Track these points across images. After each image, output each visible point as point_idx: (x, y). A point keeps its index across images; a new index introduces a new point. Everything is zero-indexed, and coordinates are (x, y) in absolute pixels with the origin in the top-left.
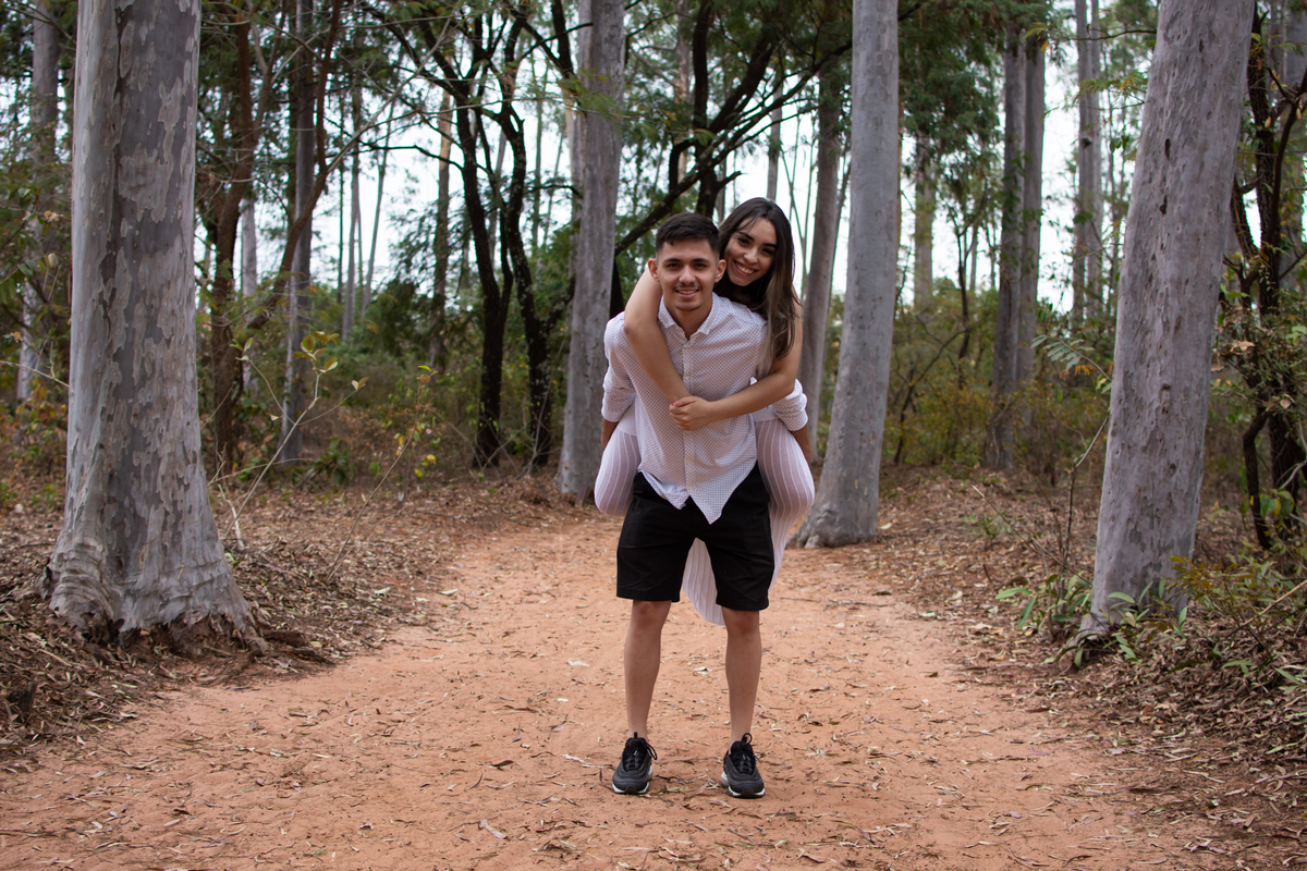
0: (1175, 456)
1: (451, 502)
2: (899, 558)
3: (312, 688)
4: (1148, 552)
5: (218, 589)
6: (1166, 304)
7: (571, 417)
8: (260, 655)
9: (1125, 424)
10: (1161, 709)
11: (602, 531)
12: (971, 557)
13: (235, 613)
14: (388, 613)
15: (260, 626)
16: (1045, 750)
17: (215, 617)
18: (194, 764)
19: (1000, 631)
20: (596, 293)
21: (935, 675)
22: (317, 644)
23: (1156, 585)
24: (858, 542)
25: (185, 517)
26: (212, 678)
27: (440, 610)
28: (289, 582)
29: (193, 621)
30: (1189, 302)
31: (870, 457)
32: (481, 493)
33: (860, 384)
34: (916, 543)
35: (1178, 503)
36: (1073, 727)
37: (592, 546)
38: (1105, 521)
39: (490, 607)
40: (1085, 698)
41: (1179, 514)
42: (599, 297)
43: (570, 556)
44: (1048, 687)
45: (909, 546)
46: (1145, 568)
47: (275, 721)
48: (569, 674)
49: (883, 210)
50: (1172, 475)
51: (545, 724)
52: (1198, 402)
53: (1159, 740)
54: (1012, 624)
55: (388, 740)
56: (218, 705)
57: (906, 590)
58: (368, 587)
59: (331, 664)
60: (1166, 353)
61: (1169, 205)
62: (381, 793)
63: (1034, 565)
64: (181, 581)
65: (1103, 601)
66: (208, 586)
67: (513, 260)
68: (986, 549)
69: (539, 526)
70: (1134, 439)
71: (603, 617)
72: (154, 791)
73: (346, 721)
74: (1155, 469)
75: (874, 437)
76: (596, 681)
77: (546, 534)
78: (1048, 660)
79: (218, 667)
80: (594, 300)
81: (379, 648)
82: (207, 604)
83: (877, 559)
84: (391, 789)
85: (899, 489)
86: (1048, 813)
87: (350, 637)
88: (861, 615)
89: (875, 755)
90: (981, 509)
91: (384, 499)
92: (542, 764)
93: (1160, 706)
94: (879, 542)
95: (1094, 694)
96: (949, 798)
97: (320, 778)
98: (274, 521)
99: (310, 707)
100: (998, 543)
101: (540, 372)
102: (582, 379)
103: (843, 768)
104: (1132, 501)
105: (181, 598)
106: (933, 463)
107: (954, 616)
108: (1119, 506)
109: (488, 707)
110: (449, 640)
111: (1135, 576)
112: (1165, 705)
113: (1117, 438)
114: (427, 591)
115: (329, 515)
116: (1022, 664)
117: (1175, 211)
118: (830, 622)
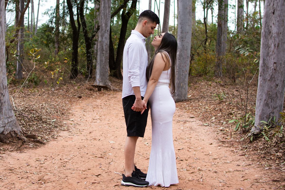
0: (278, 82)
1: (67, 91)
2: (195, 106)
3: (40, 151)
4: (271, 109)
5: (13, 124)
6: (275, 40)
7: (99, 65)
8: (25, 142)
9: (264, 73)
10: (277, 155)
11: (109, 98)
12: (215, 106)
13: (18, 130)
14: (56, 127)
15: (24, 134)
16: (246, 168)
17: (12, 132)
18: (14, 177)
19: (227, 130)
20: (106, 30)
21: (211, 144)
22: (40, 138)
23: (273, 118)
24: (182, 101)
25: (4, 104)
26: (13, 149)
27: (70, 125)
28: (29, 119)
29: (6, 133)
30: (281, 39)
31: (185, 77)
32: (75, 88)
33: (182, 56)
34: (199, 101)
35: (279, 95)
36: (253, 160)
37: (108, 103)
38: (258, 100)
39: (84, 124)
40: (255, 151)
41: (279, 98)
42: (106, 31)
43: (103, 107)
44: (244, 148)
45: (197, 102)
46: (270, 113)
47: (33, 163)
48: (110, 146)
49: (188, 8)
50: (277, 87)
51: (107, 162)
52: (284, 67)
53: (278, 165)
54: (230, 127)
55: (65, 168)
56: (16, 158)
57: (198, 116)
58: (50, 119)
59: (44, 144)
60: (275, 53)
61: (275, 12)
62: (67, 185)
63: (234, 108)
64: (3, 122)
65: (258, 123)
66: (10, 123)
67: (81, 21)
68: (219, 103)
69: (92, 97)
70: (266, 77)
71: (115, 127)
72: (5, 186)
73: (52, 162)
74: (272, 86)
75: (186, 71)
76: (118, 148)
77: (94, 100)
78: (242, 139)
79: (14, 146)
80: (105, 32)
81: (56, 138)
82: (10, 128)
83: (189, 106)
84: (70, 184)
85: (192, 84)
86: (251, 188)
87: (48, 135)
88: (187, 125)
89: (199, 170)
90: (216, 91)
91: (49, 90)
92: (109, 175)
93: (277, 154)
94: (188, 101)
95: (257, 150)
96: (223, 184)
97: (49, 181)
98: (19, 98)
99: (41, 158)
100: (223, 102)
101: (89, 52)
102: (102, 55)
103: (192, 174)
104: (266, 95)
105: (3, 127)
106: (200, 76)
107: (213, 125)
108: (262, 96)
109: (90, 157)
110: (75, 135)
111: (267, 116)
112: (278, 154)
113: (261, 77)
114: (66, 120)
115: (34, 96)
116: (235, 140)
117: (277, 14)
118: (179, 127)
